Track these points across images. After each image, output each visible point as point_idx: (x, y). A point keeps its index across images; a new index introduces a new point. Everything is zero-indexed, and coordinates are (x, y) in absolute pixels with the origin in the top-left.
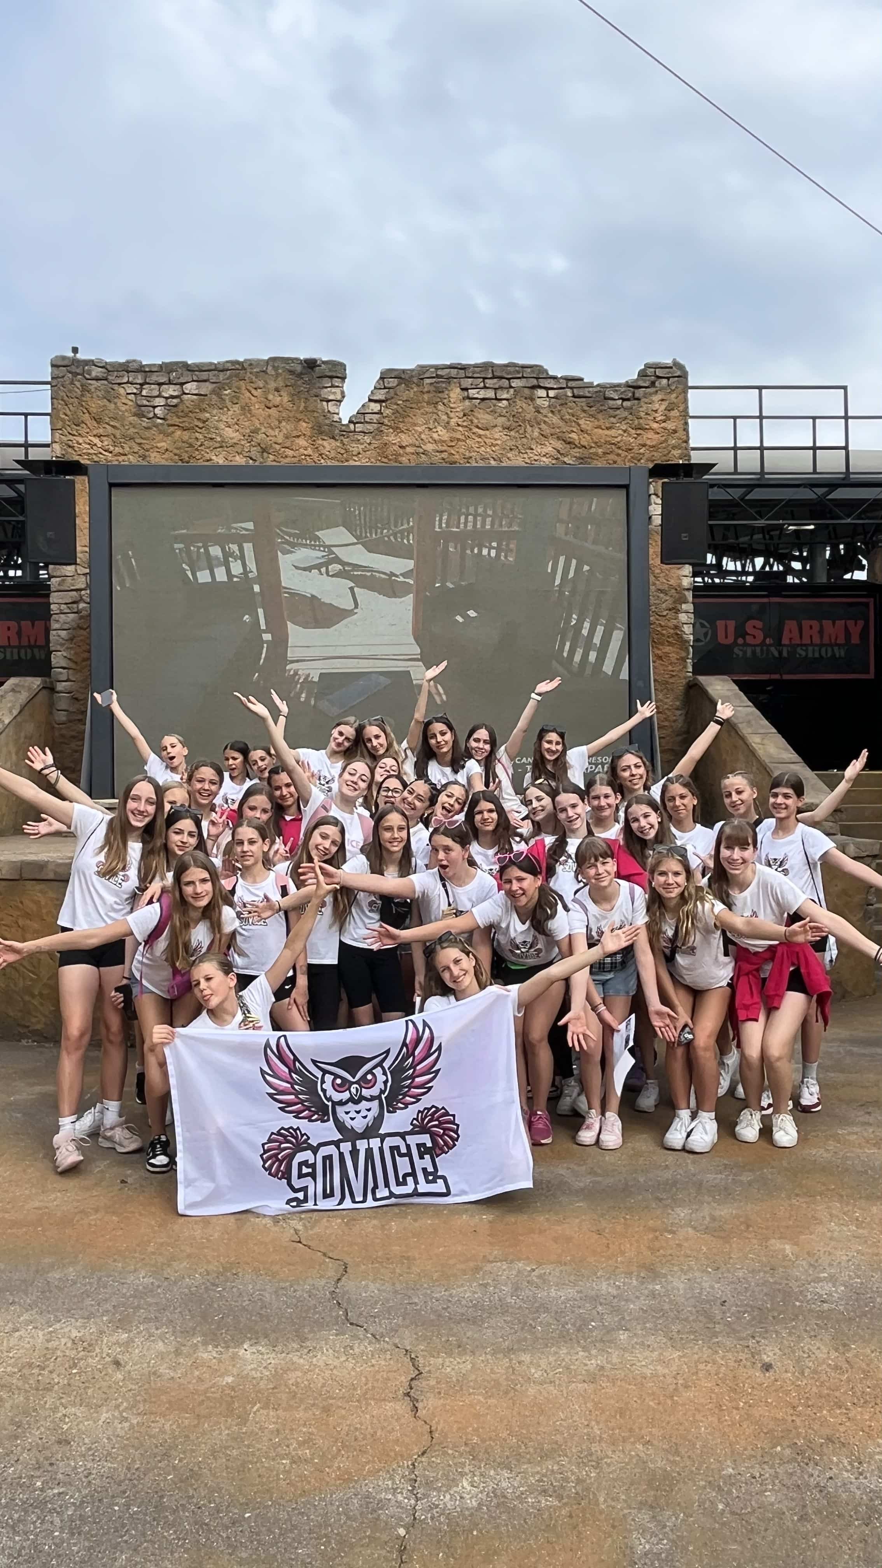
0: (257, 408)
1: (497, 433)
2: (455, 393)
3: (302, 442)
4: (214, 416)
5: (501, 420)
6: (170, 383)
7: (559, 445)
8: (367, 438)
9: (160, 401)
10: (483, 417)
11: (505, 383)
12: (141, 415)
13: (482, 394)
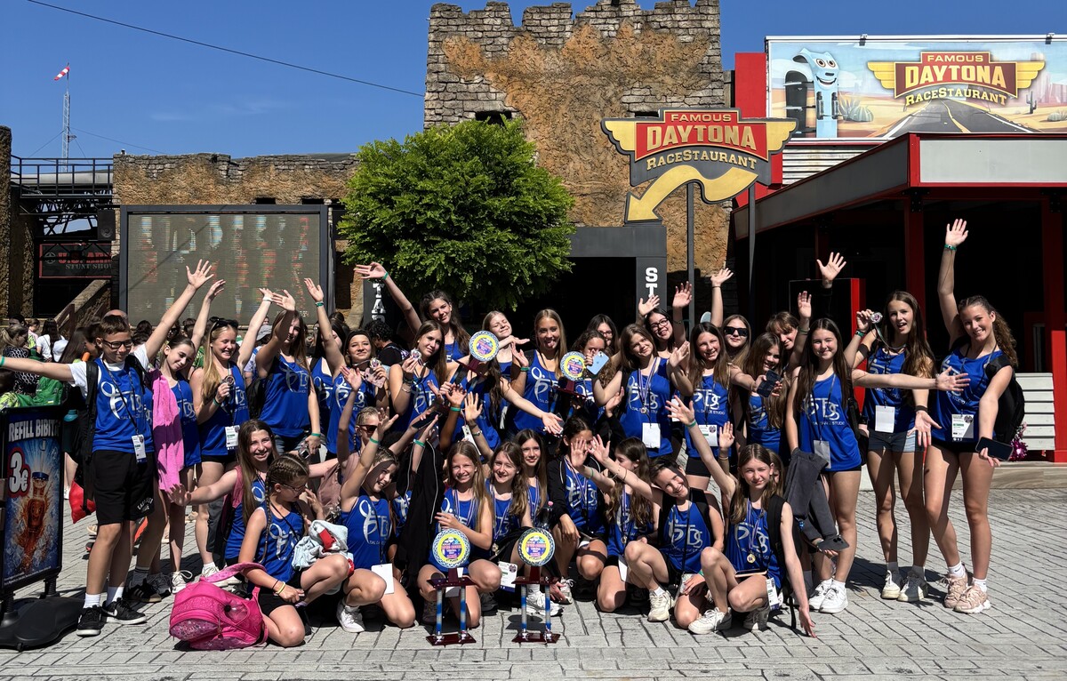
0: (194, 174)
1: (289, 183)
2: (272, 167)
3: (211, 186)
4: (176, 177)
5: (290, 178)
6: (159, 164)
7: (313, 187)
8: (237, 185)
9: (156, 171)
10: (284, 176)
11: (292, 163)
12: (148, 177)
13: (283, 167)
